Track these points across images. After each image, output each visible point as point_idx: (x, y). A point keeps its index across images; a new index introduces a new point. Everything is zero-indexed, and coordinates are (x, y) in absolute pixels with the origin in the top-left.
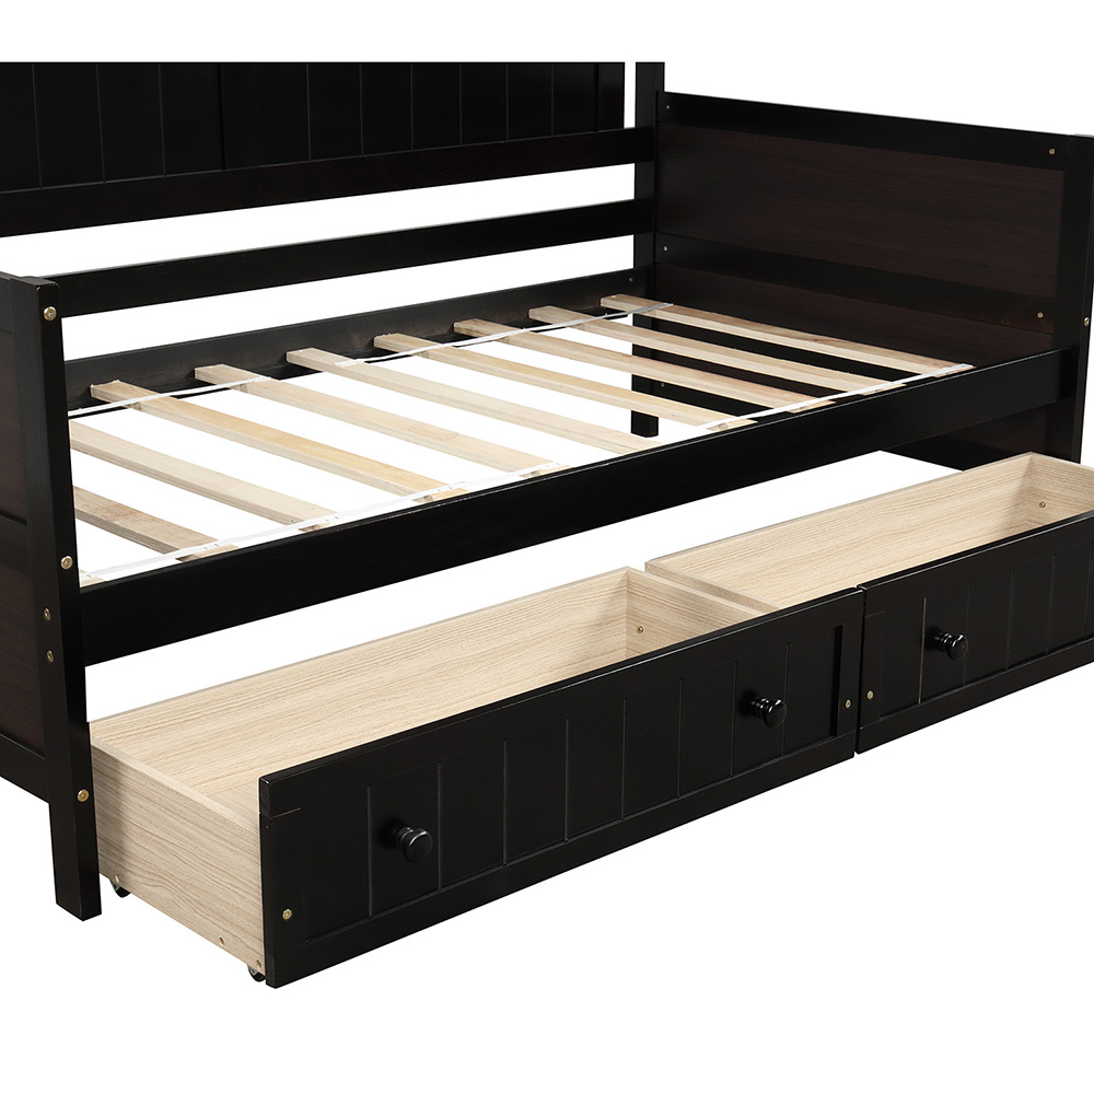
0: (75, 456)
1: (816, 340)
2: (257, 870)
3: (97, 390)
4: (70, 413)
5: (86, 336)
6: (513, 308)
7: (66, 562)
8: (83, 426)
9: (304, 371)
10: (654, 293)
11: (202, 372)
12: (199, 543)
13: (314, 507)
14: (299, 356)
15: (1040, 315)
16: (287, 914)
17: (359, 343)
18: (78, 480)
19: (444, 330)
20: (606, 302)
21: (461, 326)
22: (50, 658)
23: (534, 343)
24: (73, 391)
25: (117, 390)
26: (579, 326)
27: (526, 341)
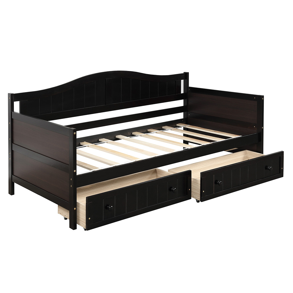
0: (77, 155)
1: (215, 132)
2: (85, 212)
3: (81, 143)
4: (77, 148)
5: (80, 134)
6: (159, 127)
7: (75, 171)
8: (79, 150)
9: (119, 139)
10: (187, 123)
11: (100, 140)
12: (96, 169)
13: (116, 163)
14: (118, 137)
15: (255, 127)
16: (89, 219)
17: (129, 134)
18: (77, 159)
19: (146, 131)
20: (177, 125)
21: (149, 130)
22: (71, 186)
23: (161, 133)
24: (77, 144)
25: (85, 143)
26: (171, 130)
27: (160, 133)
